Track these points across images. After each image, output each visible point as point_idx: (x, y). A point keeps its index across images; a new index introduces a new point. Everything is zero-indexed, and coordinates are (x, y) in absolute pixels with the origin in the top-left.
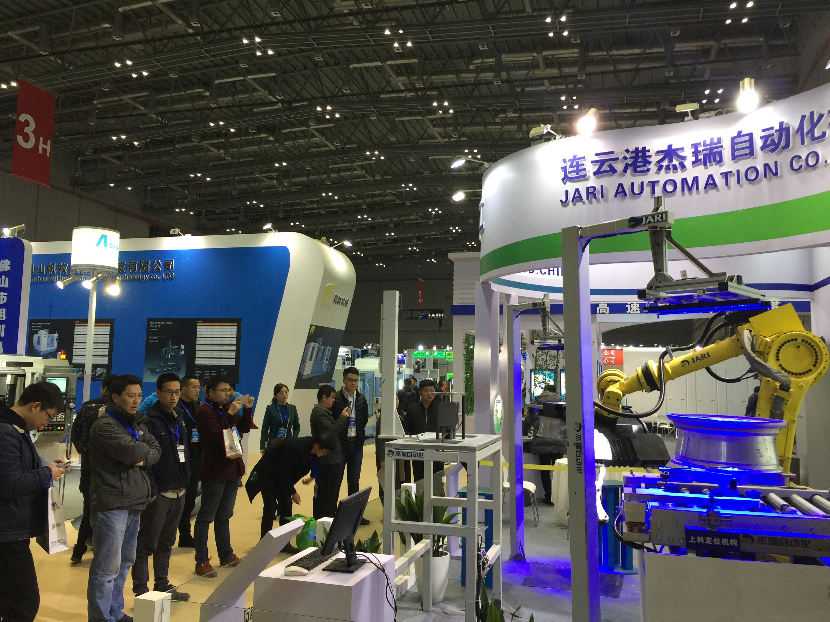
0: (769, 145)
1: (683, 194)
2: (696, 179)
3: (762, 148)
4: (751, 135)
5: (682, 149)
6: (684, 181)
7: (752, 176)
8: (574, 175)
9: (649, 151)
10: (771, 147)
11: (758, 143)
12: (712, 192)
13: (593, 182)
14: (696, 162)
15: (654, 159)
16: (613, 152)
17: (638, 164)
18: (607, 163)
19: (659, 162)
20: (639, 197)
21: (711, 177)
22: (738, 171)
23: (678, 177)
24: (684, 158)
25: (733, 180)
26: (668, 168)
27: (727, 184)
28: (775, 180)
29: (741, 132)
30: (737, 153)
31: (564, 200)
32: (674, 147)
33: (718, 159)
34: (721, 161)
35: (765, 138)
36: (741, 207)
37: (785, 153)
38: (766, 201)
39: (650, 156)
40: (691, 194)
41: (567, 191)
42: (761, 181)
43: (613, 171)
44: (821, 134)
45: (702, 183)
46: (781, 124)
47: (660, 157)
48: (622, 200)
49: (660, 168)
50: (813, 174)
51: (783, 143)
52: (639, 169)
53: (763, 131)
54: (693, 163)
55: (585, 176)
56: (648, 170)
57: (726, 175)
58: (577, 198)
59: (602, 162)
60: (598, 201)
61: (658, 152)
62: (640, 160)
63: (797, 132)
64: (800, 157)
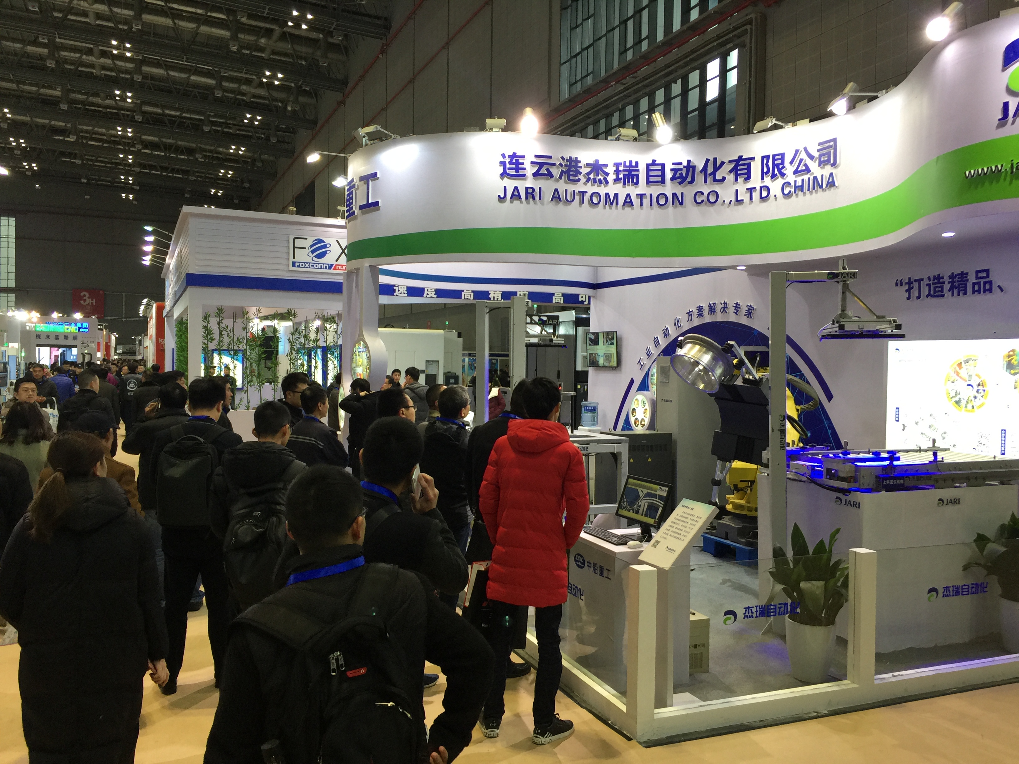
0: (678, 178)
1: (605, 208)
2: (616, 195)
3: (672, 179)
4: (663, 165)
5: (606, 166)
6: (607, 195)
7: (662, 202)
8: (513, 172)
9: (580, 162)
10: (679, 180)
11: (669, 175)
12: (628, 209)
13: (530, 182)
14: (617, 180)
15: (584, 171)
16: (550, 157)
17: (571, 173)
18: (545, 167)
19: (588, 174)
20: (570, 205)
21: (628, 196)
22: (651, 195)
23: (602, 190)
24: (607, 174)
25: (646, 201)
26: (595, 181)
27: (641, 204)
28: (680, 209)
29: (655, 161)
30: (651, 179)
31: (502, 196)
32: (600, 163)
33: (635, 181)
34: (637, 183)
35: (675, 171)
36: (651, 227)
37: (689, 187)
38: (671, 225)
39: (581, 167)
40: (610, 208)
41: (505, 188)
42: (668, 207)
43: (550, 175)
44: (721, 178)
45: (621, 200)
46: (689, 162)
47: (589, 170)
48: (557, 205)
49: (588, 180)
50: (712, 209)
51: (689, 179)
52: (572, 178)
53: (674, 164)
54: (615, 180)
55: (524, 175)
56: (579, 180)
57: (641, 196)
58: (516, 195)
59: (541, 165)
60: (535, 203)
61: (588, 165)
62: (573, 169)
63: (701, 172)
64: (702, 193)
